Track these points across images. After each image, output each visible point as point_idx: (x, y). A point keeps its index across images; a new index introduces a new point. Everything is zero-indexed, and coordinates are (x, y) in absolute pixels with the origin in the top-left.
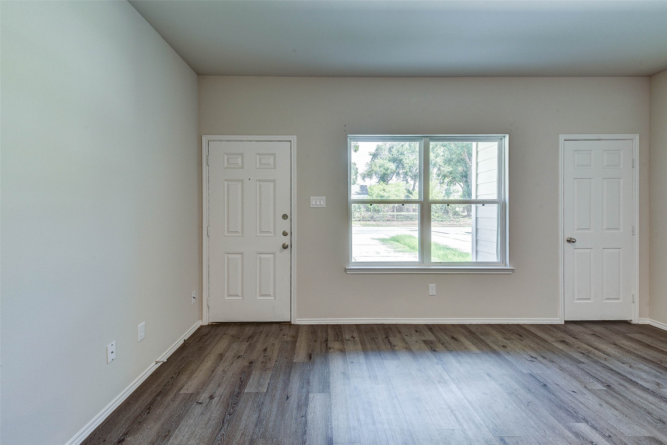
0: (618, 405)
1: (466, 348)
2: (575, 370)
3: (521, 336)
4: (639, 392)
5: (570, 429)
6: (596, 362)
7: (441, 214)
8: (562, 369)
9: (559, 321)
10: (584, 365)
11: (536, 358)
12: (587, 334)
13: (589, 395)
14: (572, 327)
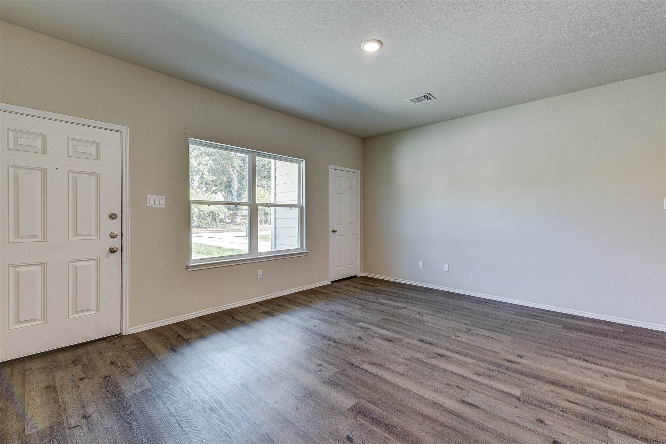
0: (368, 311)
1: (291, 309)
2: (346, 302)
3: (315, 294)
4: (372, 304)
5: (357, 326)
6: (353, 297)
7: (208, 220)
8: (341, 304)
9: (329, 282)
10: (349, 300)
11: (328, 303)
12: (344, 286)
13: (357, 311)
14: (335, 284)
